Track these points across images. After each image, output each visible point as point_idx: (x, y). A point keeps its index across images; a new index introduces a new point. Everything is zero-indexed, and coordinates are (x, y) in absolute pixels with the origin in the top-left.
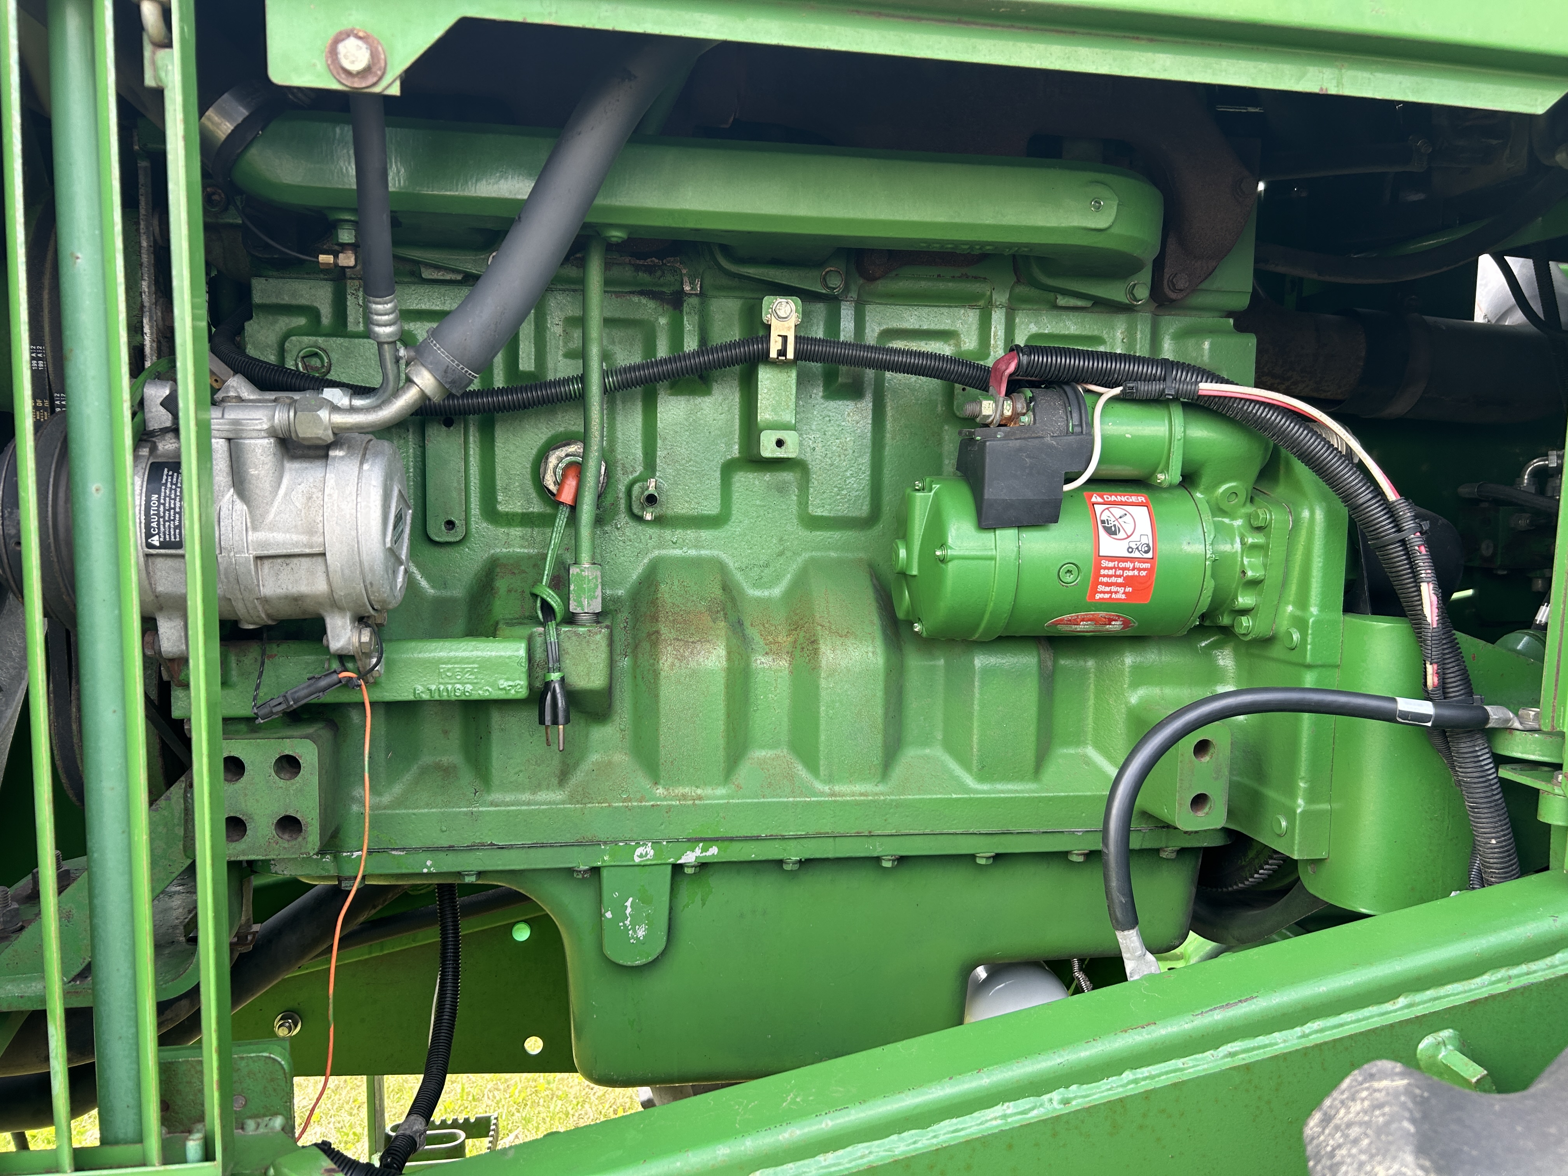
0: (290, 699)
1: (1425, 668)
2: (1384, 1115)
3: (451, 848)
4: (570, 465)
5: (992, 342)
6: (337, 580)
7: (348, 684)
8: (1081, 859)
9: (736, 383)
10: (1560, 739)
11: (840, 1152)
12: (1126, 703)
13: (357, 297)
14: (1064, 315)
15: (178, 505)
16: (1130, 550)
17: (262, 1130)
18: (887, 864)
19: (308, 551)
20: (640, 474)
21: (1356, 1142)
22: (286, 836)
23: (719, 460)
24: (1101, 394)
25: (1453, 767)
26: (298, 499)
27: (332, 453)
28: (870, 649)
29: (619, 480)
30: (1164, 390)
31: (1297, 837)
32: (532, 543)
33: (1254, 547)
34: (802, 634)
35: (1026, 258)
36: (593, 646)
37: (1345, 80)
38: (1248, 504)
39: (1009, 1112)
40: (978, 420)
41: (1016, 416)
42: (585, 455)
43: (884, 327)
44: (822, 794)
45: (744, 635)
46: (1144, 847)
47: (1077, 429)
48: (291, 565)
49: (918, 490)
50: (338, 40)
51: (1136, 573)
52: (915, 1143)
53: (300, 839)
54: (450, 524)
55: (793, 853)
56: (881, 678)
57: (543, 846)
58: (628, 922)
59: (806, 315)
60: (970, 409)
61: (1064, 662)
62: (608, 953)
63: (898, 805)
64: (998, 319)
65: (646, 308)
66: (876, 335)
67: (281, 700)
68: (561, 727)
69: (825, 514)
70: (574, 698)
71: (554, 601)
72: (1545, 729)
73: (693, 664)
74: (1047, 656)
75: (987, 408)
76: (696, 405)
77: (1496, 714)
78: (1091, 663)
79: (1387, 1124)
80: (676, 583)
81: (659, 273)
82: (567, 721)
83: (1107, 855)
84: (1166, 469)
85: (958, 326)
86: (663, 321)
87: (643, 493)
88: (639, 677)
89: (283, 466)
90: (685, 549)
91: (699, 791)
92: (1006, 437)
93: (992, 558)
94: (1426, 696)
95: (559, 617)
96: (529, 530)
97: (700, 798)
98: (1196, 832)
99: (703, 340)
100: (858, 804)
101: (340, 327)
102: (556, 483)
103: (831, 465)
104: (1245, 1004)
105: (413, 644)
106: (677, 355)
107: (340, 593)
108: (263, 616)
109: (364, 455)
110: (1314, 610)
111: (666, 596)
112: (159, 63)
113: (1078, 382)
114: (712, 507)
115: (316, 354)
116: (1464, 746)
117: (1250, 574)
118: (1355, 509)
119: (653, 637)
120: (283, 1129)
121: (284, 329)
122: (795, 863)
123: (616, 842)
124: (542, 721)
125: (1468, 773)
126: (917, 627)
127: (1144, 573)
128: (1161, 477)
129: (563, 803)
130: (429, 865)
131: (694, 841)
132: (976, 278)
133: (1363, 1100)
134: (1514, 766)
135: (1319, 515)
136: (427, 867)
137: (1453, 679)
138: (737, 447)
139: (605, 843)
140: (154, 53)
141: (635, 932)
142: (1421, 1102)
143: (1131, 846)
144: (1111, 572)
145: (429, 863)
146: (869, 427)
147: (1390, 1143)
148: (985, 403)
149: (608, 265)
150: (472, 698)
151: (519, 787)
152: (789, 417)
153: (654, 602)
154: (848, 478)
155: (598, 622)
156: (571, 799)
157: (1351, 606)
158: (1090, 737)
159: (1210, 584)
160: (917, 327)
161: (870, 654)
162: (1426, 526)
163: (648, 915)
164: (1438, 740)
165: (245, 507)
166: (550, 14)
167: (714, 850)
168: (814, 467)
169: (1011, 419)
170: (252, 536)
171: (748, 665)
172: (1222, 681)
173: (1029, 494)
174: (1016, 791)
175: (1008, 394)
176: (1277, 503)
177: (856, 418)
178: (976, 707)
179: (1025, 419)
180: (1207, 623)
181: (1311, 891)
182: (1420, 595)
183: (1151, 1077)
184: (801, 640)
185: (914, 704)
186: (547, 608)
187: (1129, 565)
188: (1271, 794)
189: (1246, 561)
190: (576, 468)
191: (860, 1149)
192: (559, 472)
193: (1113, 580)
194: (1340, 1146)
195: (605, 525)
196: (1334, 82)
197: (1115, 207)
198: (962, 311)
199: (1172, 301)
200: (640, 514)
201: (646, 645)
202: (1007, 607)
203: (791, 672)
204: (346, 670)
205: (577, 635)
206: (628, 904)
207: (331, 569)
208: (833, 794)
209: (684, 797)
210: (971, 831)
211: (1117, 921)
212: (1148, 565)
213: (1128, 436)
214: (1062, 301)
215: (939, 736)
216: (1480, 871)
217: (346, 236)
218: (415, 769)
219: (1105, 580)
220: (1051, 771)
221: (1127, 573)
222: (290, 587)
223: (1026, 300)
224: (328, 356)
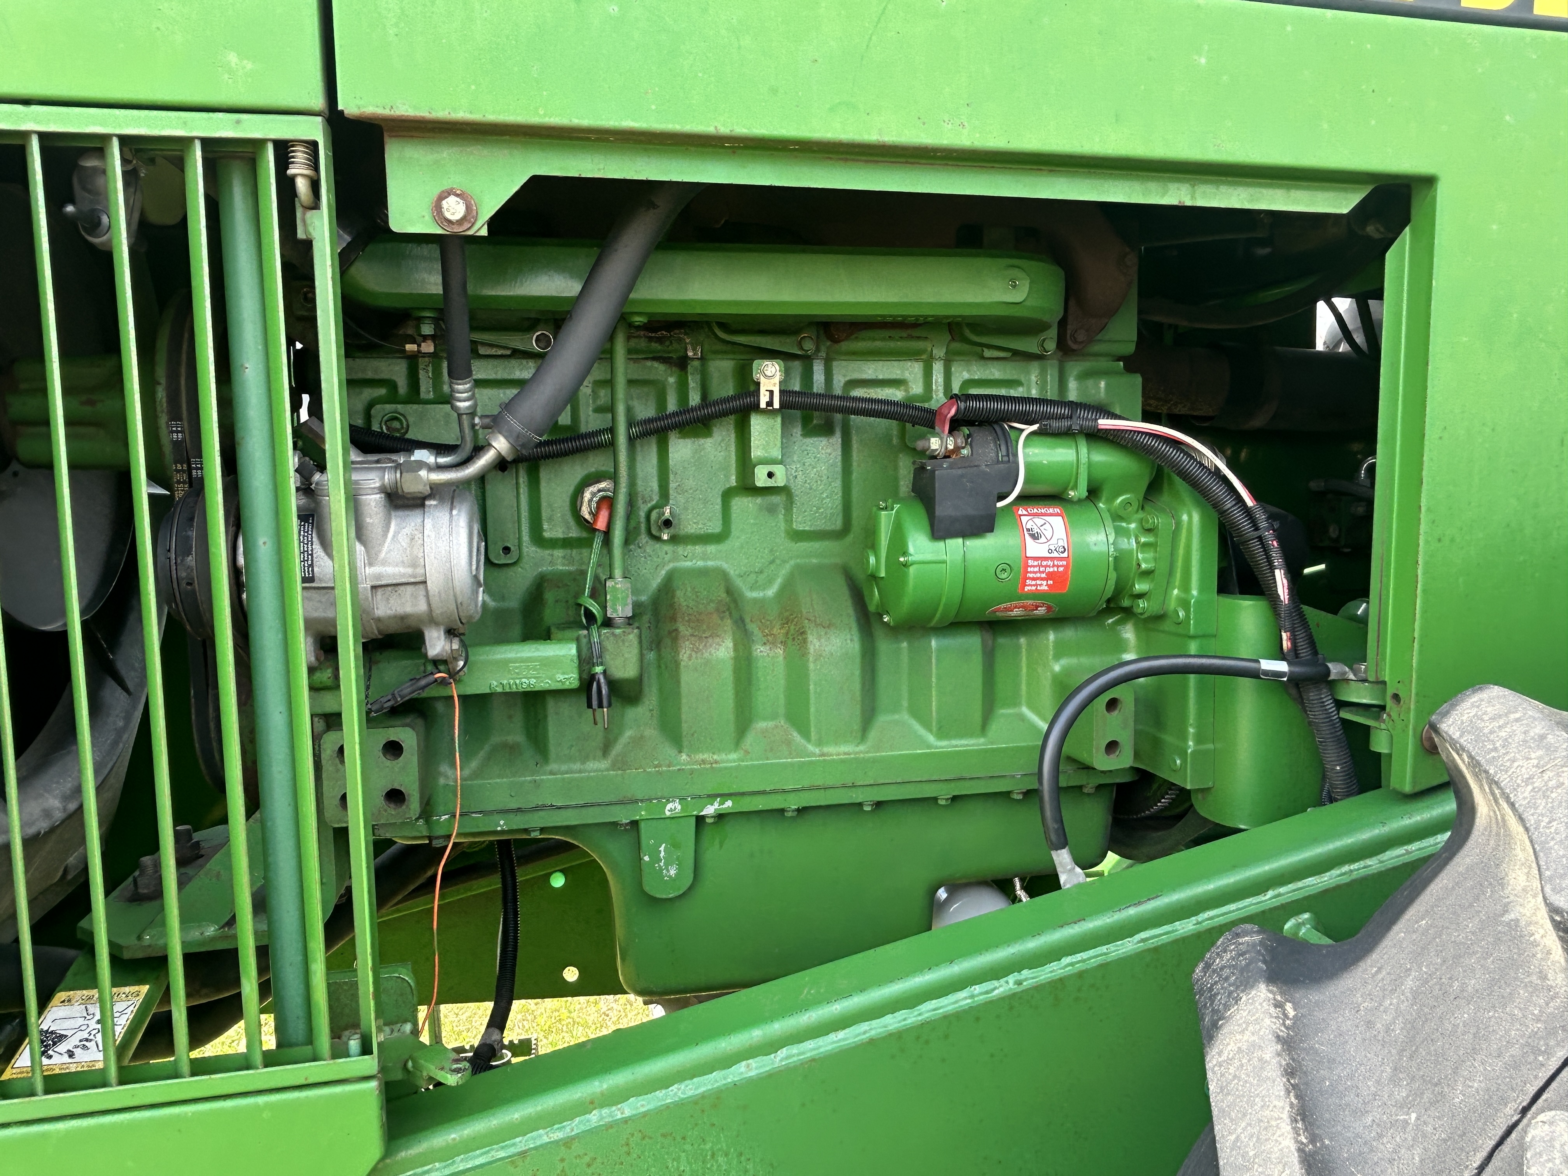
0: (397, 696)
1: (1281, 636)
2: (1246, 959)
3: (519, 810)
4: (603, 498)
5: (934, 387)
6: (435, 601)
7: (443, 682)
8: (1020, 797)
9: (732, 428)
10: (1383, 686)
11: (847, 1031)
12: (1052, 671)
13: (427, 372)
14: (989, 363)
15: (310, 548)
16: (1050, 551)
17: (395, 1034)
18: (867, 808)
19: (413, 580)
20: (657, 502)
21: (1227, 979)
22: (392, 805)
23: (720, 489)
24: (1023, 430)
25: (1306, 711)
26: (403, 540)
27: (427, 503)
28: (849, 637)
29: (639, 508)
30: (1071, 426)
31: (1189, 771)
32: (571, 562)
33: (1146, 545)
34: (792, 627)
35: (959, 325)
36: (627, 644)
37: (1197, 195)
38: (1140, 511)
39: (976, 992)
40: (927, 453)
41: (957, 449)
42: (615, 492)
43: (848, 378)
44: (814, 755)
45: (746, 630)
46: (1070, 785)
47: (1006, 459)
48: (399, 592)
49: (882, 509)
50: (442, 197)
51: (1056, 569)
52: (905, 1019)
53: (404, 807)
54: (507, 550)
55: (793, 803)
56: (858, 660)
57: (593, 805)
58: (662, 864)
59: (787, 372)
60: (920, 445)
61: (1002, 641)
62: (647, 888)
63: (874, 761)
64: (938, 369)
65: (659, 370)
66: (842, 384)
67: (390, 697)
68: (605, 710)
69: (807, 528)
70: (614, 685)
71: (595, 609)
72: (1370, 679)
73: (706, 655)
74: (988, 637)
75: (935, 444)
76: (699, 445)
77: (1335, 669)
78: (1023, 640)
79: (1248, 965)
80: (689, 589)
81: (667, 343)
82: (610, 705)
83: (1042, 791)
84: (1075, 487)
85: (907, 375)
86: (671, 380)
87: (659, 518)
88: (663, 666)
89: (390, 514)
90: (694, 561)
91: (715, 757)
92: (951, 467)
93: (944, 562)
94: (1283, 658)
95: (599, 622)
96: (569, 551)
97: (716, 762)
98: (1111, 771)
99: (704, 397)
100: (843, 761)
101: (414, 396)
102: (591, 513)
103: (811, 489)
104: (1152, 901)
105: (488, 648)
106: (685, 409)
107: (437, 612)
108: (376, 632)
109: (452, 503)
110: (1195, 593)
111: (682, 600)
112: (308, 221)
113: (1004, 421)
114: (715, 527)
115: (396, 419)
116: (1312, 695)
117: (1144, 566)
118: (1222, 513)
119: (674, 634)
120: (412, 1033)
121: (369, 398)
122: (793, 811)
123: (650, 800)
124: (590, 706)
125: (1316, 715)
126: (886, 619)
127: (1061, 569)
128: (1072, 493)
129: (608, 770)
130: (502, 824)
131: (712, 797)
132: (919, 338)
133: (1231, 951)
134: (1351, 708)
135: (1196, 517)
136: (500, 826)
137: (1302, 643)
138: (734, 477)
139: (642, 801)
140: (304, 214)
141: (668, 871)
142: (1271, 951)
143: (1061, 785)
144: (1036, 569)
145: (502, 822)
146: (840, 458)
147: (1249, 977)
148: (933, 440)
149: (629, 338)
150: (536, 689)
151: (571, 759)
152: (776, 453)
153: (672, 606)
154: (824, 499)
155: (630, 624)
156: (614, 767)
157: (1223, 588)
158: (1024, 700)
159: (1113, 576)
160: (874, 377)
161: (849, 641)
162: (1276, 525)
163: (678, 858)
164: (1294, 692)
165: (363, 548)
166: (599, 170)
167: (729, 803)
168: (796, 490)
169: (953, 451)
170: (369, 571)
171: (750, 653)
172: (1125, 651)
173: (971, 511)
174: (967, 745)
175: (951, 432)
176: (1163, 510)
177: (829, 451)
178: (934, 680)
179: (965, 452)
180: (1112, 605)
181: (1202, 814)
182: (1275, 579)
183: (1083, 961)
184: (792, 632)
185: (884, 680)
186: (590, 615)
187: (1050, 563)
188: (1169, 738)
189: (1140, 556)
190: (608, 502)
191: (864, 1026)
192: (594, 505)
193: (1038, 575)
194: (1216, 983)
195: (630, 544)
196: (1189, 196)
197: (1028, 286)
198: (909, 364)
199: (1074, 350)
200: (657, 534)
201: (667, 641)
202: (957, 600)
203: (785, 658)
204: (440, 672)
205: (613, 634)
206: (662, 849)
207: (431, 593)
208: (823, 755)
209: (704, 762)
210: (933, 779)
211: (1052, 843)
212: (1065, 563)
213: (1045, 462)
214: (988, 353)
215: (905, 704)
216: (1329, 792)
217: (427, 329)
218: (487, 748)
219: (1031, 575)
220: (994, 727)
221: (1048, 570)
222: (398, 609)
223: (959, 353)
224: (407, 420)
